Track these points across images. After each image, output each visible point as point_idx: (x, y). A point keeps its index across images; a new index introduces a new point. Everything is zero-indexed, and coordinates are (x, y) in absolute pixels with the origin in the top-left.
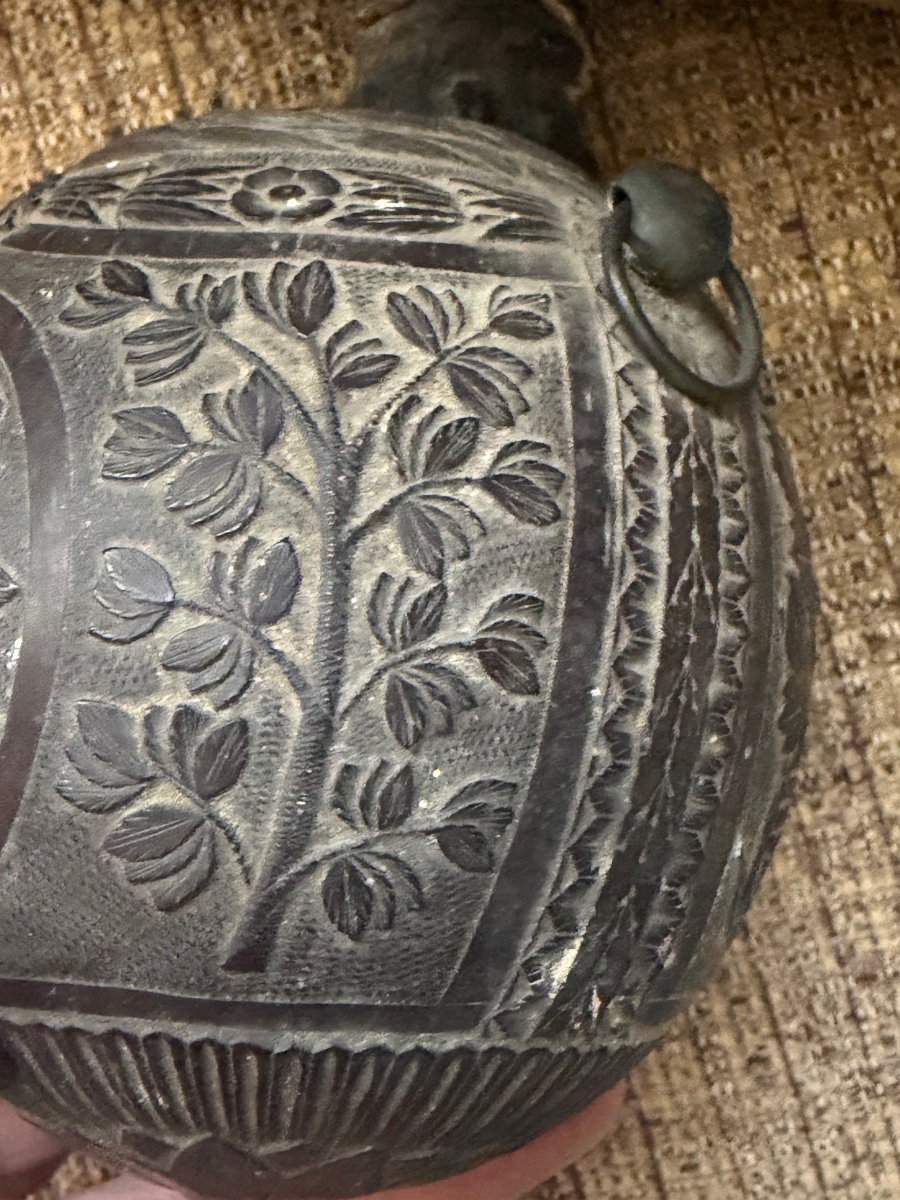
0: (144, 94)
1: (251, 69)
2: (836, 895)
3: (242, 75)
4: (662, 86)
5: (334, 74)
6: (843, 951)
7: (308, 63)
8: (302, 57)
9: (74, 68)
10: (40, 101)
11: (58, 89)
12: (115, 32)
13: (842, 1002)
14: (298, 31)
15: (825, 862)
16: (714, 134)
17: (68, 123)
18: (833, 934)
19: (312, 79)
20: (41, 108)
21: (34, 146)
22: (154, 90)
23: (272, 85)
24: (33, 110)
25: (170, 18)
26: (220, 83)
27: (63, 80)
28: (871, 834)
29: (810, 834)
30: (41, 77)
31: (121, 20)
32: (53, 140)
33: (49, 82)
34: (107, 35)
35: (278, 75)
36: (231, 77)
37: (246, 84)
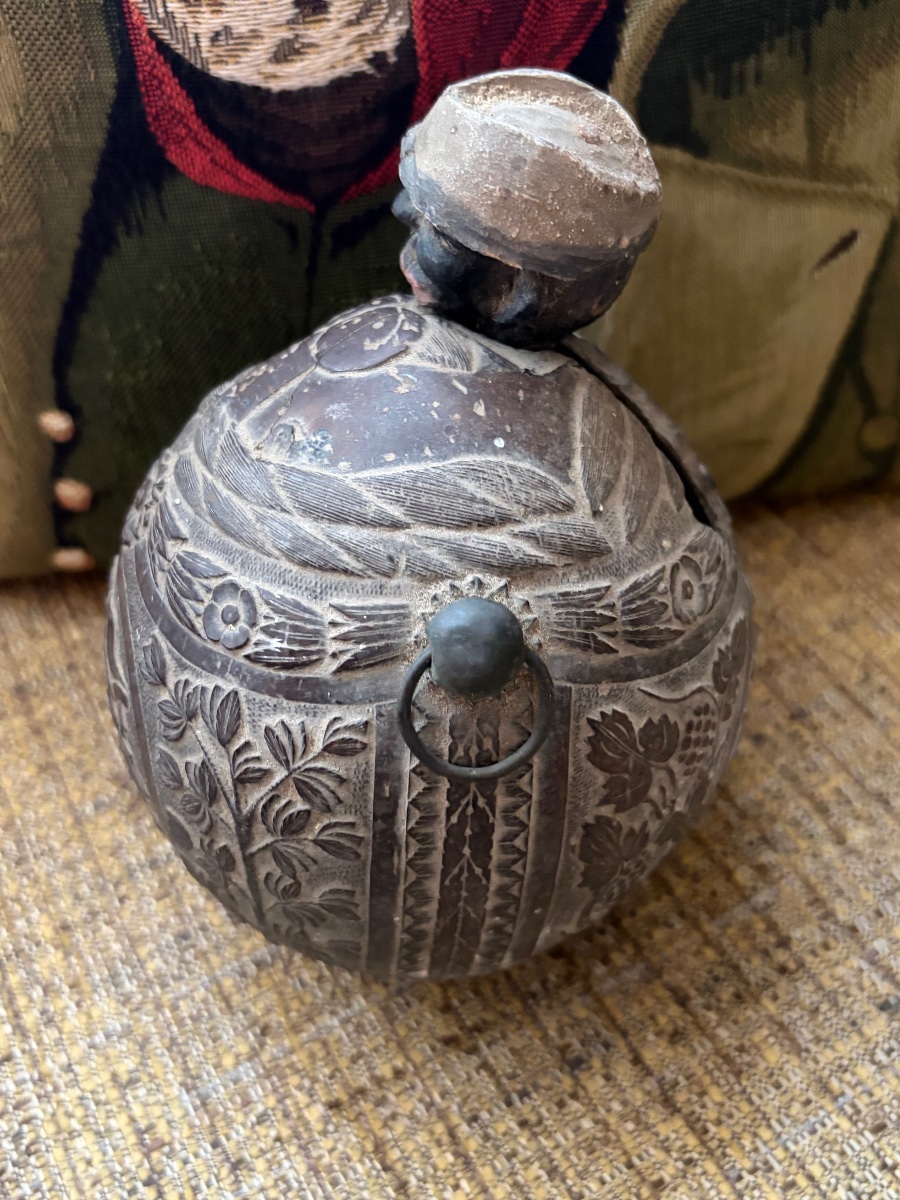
2: (822, 1065)
6: (850, 1110)
13: (871, 1156)
15: (801, 1041)
18: (835, 1099)
28: (824, 1007)
29: (779, 1019)
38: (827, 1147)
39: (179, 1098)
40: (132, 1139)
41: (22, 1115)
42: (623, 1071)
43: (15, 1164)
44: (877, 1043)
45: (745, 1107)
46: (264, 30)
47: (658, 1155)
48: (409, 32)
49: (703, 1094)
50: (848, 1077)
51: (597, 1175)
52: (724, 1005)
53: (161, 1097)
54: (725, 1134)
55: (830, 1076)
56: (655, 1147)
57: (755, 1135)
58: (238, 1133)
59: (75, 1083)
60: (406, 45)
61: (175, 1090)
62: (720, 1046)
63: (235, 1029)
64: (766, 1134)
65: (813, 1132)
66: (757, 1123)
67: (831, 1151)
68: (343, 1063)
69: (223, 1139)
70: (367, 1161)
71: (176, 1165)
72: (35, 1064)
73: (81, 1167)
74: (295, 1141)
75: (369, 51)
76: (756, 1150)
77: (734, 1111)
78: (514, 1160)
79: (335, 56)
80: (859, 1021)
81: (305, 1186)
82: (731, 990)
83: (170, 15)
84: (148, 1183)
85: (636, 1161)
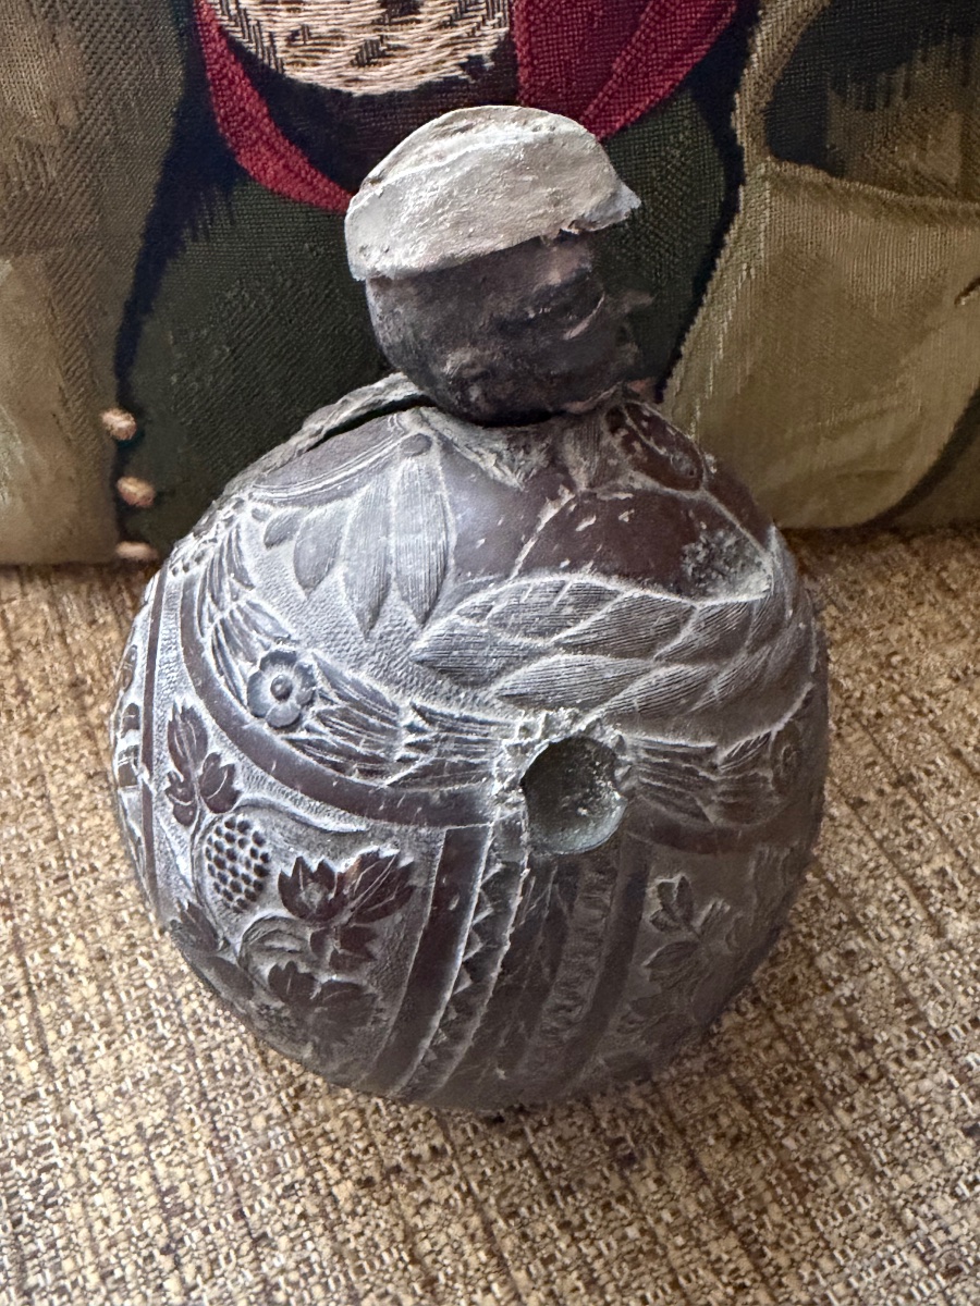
38: (894, 1287)
39: (204, 1159)
40: (153, 1201)
41: (42, 1162)
42: (677, 1176)
43: (31, 1215)
44: (960, 1174)
45: (807, 1232)
46: (347, 31)
47: (707, 1276)
48: (508, 35)
49: (762, 1211)
50: (924, 1208)
51: (639, 1293)
52: (794, 1113)
53: (185, 1158)
54: (783, 1261)
55: (904, 1206)
56: (705, 1268)
57: (816, 1265)
58: (262, 1205)
59: (98, 1132)
60: (504, 49)
61: (201, 1151)
62: (785, 1158)
63: (269, 1089)
64: (826, 1265)
65: (880, 1268)
66: (819, 1252)
67: (897, 1292)
68: (379, 1137)
69: (246, 1211)
70: (394, 1251)
71: (197, 1234)
72: (59, 1108)
73: (98, 1225)
74: (321, 1221)
75: (462, 56)
76: (815, 1282)
77: (795, 1236)
78: (551, 1267)
79: (425, 59)
80: (942, 1145)
81: (328, 1272)
82: (804, 1095)
83: (242, 14)
84: (165, 1251)
85: (682, 1281)
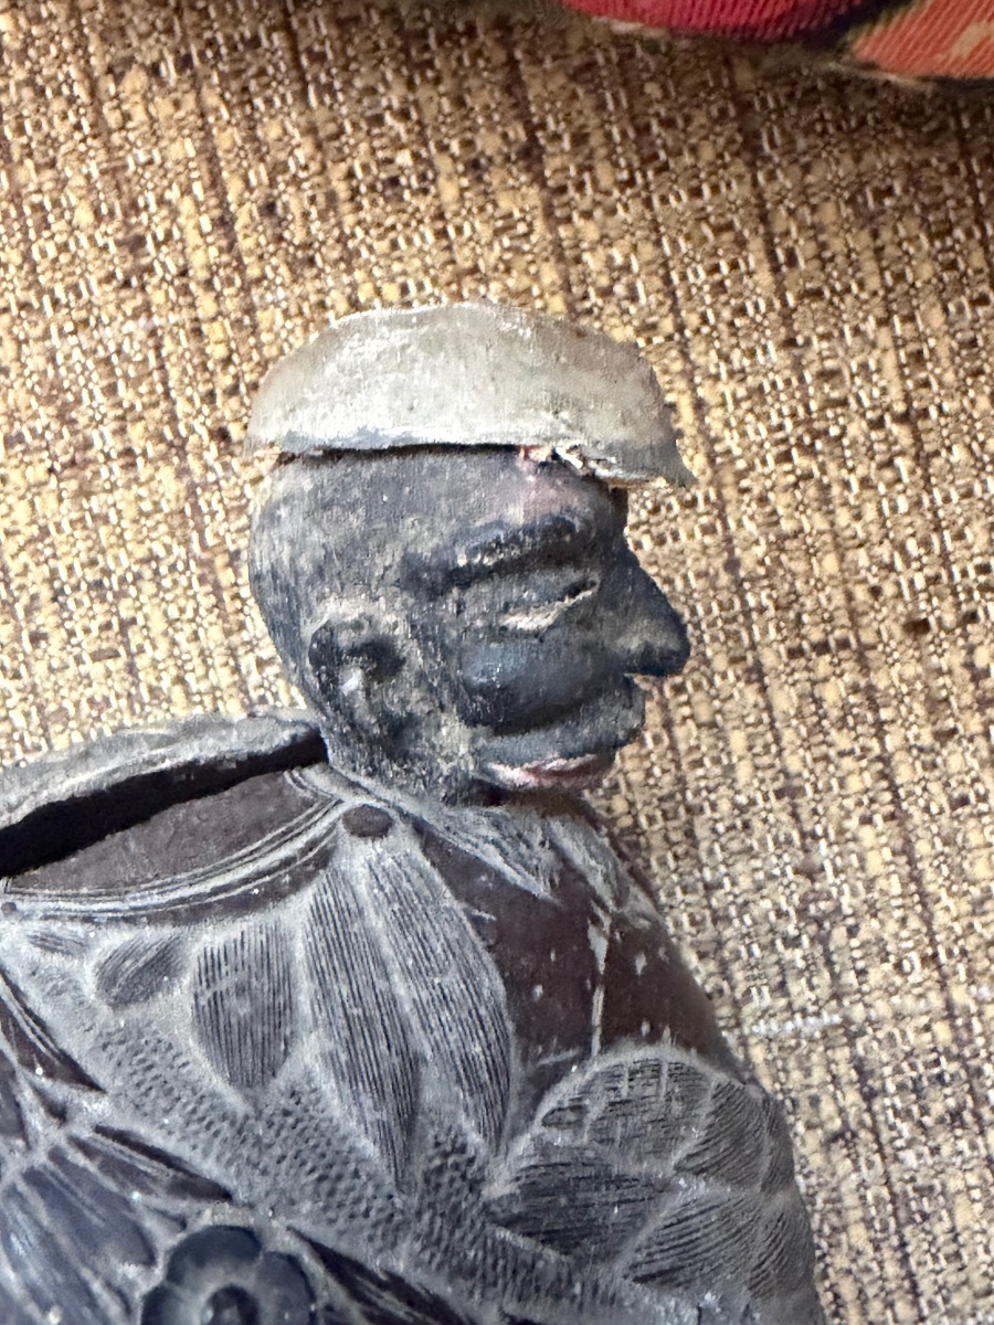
0: (173, 195)
1: (314, 167)
3: (302, 175)
4: (847, 211)
5: (422, 177)
7: (390, 161)
8: (380, 155)
9: (82, 158)
10: (36, 198)
11: (62, 183)
12: (139, 115)
14: (378, 120)
16: (910, 276)
17: (73, 229)
19: (394, 182)
20: (38, 208)
21: (27, 256)
22: (187, 191)
23: (342, 190)
24: (27, 210)
25: (211, 99)
26: (273, 183)
27: (68, 172)
30: (38, 168)
31: (147, 100)
32: (52, 252)
33: (49, 174)
34: (127, 117)
35: (350, 175)
36: (287, 177)
37: (306, 185)
82: (951, 1102)
